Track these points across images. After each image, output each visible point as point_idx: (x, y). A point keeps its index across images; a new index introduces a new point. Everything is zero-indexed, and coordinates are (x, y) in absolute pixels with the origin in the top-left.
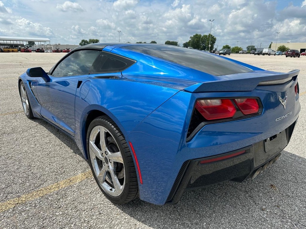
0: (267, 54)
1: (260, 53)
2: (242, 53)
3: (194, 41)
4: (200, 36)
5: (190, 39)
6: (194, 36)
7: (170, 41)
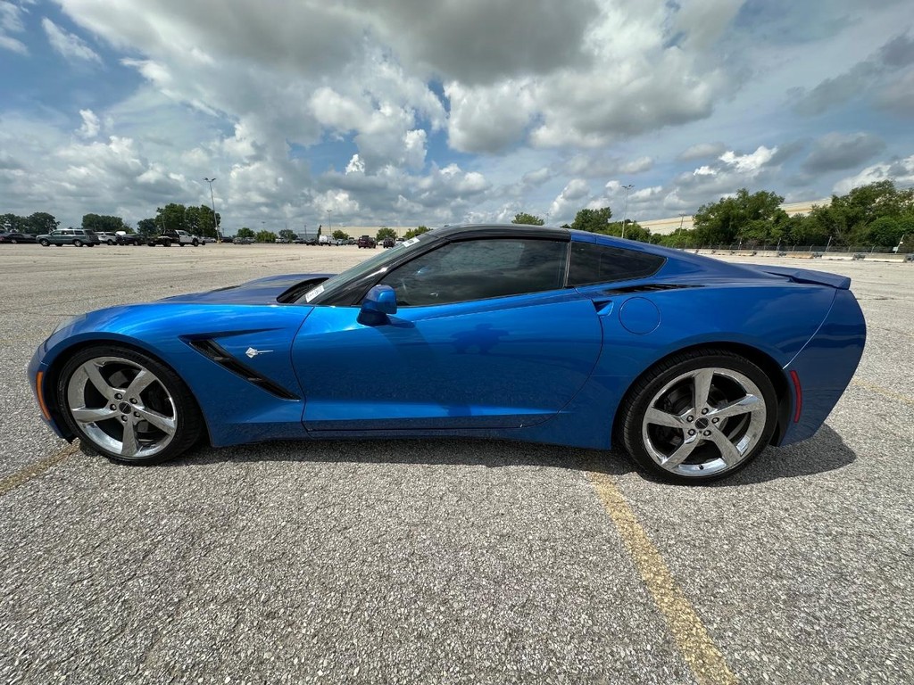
0: (326, 244)
1: (315, 242)
2: (282, 243)
3: (170, 218)
4: (182, 208)
5: (159, 214)
6: (166, 207)
7: (97, 216)
